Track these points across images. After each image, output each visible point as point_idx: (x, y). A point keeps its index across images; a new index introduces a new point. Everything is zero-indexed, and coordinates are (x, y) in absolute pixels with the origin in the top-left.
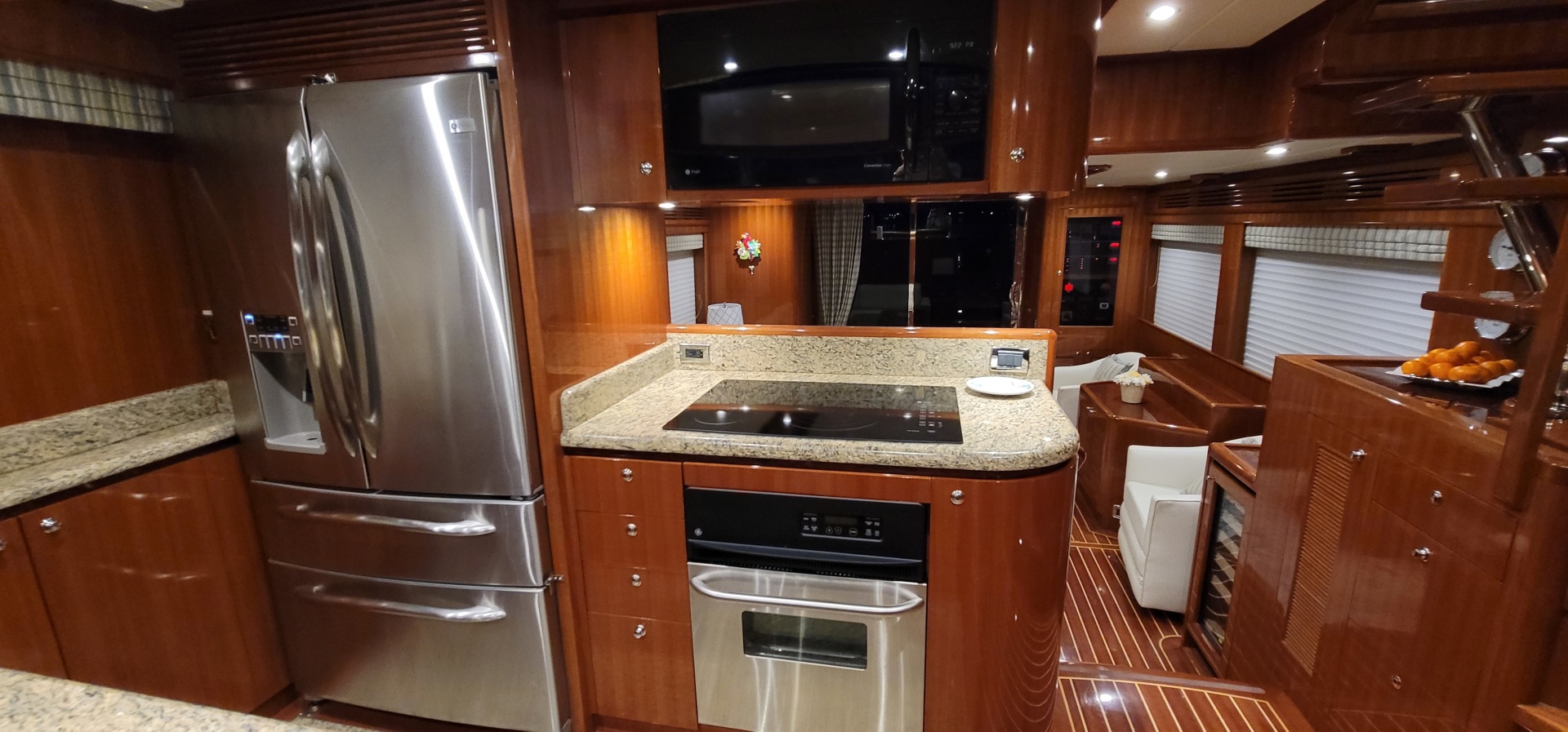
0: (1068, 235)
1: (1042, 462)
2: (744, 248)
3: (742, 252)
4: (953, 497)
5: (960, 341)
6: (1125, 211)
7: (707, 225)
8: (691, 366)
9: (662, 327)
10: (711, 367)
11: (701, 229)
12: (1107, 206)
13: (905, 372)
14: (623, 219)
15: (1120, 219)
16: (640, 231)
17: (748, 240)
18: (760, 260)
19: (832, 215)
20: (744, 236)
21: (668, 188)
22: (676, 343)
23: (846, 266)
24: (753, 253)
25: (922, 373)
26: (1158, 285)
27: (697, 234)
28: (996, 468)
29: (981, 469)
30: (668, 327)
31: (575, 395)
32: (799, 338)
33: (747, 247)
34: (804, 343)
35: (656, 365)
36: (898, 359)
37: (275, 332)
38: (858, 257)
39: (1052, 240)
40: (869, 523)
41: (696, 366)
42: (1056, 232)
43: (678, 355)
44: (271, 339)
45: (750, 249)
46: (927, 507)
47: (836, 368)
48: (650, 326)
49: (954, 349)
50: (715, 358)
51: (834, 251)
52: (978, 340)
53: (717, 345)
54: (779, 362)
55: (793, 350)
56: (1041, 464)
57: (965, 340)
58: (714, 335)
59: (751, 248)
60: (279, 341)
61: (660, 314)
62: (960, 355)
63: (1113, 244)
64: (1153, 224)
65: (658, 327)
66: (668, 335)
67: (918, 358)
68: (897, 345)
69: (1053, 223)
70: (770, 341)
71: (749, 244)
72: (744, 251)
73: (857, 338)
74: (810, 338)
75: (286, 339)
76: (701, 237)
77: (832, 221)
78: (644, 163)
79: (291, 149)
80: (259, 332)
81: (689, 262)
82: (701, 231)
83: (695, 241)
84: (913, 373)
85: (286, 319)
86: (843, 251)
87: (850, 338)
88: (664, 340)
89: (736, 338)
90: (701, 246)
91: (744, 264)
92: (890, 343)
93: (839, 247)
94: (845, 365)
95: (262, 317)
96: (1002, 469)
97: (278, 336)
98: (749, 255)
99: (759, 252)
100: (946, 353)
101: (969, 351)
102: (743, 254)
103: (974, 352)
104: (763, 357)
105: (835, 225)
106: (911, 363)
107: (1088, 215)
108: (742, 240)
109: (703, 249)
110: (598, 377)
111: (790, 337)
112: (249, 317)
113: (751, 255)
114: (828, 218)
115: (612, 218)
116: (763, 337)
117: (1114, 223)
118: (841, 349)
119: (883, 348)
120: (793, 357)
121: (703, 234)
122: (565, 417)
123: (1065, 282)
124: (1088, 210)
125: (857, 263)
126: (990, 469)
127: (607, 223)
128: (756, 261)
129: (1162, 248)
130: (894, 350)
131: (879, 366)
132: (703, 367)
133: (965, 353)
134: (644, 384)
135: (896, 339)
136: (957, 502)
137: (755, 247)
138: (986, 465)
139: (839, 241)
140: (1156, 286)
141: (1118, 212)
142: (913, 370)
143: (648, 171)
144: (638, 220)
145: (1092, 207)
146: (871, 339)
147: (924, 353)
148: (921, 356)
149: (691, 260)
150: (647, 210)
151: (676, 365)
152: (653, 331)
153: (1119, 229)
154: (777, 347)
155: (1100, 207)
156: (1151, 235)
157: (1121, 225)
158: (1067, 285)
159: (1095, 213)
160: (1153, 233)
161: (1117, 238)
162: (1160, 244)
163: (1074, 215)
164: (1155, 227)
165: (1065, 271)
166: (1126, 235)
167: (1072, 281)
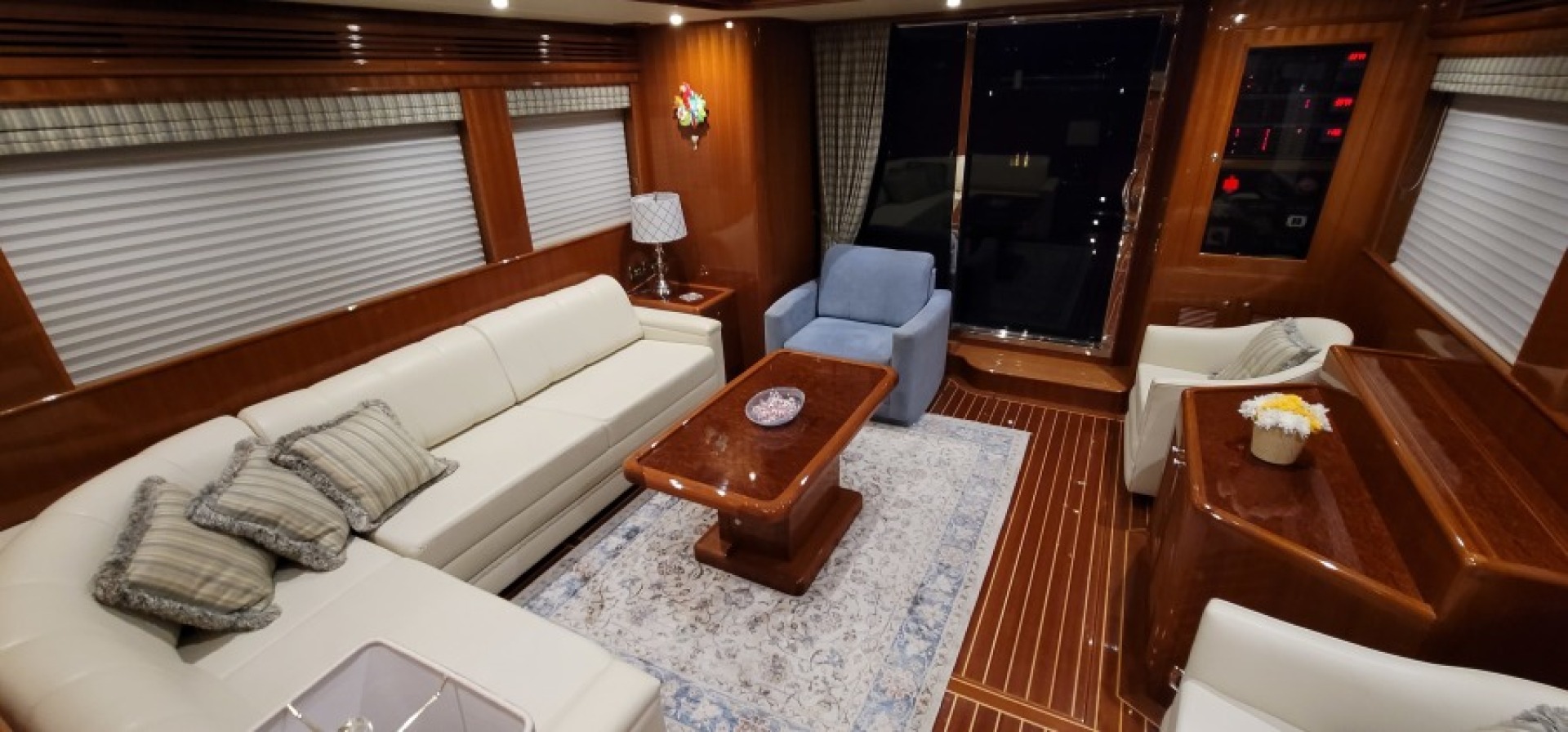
0: (1245, 81)
2: (684, 107)
3: (682, 113)
6: (1380, 33)
7: (638, 71)
11: (623, 78)
12: (1340, 21)
15: (1366, 47)
17: (688, 95)
18: (706, 128)
20: (683, 89)
24: (696, 115)
26: (1425, 186)
27: (621, 85)
33: (687, 106)
38: (877, 122)
39: (1209, 92)
42: (1220, 76)
45: (692, 109)
59: (694, 108)
63: (1340, 102)
64: (1440, 56)
69: (1216, 60)
71: (690, 101)
72: (685, 113)
76: (625, 90)
77: (839, 62)
81: (617, 128)
82: (625, 81)
83: (620, 97)
90: (629, 105)
91: (687, 131)
98: (692, 119)
99: (705, 114)
102: (683, 117)
105: (843, 68)
107: (1295, 41)
108: (681, 95)
109: (631, 108)
113: (695, 119)
114: (834, 57)
117: (1353, 57)
121: (628, 85)
123: (1224, 174)
124: (1297, 31)
128: (701, 128)
129: (1452, 112)
137: (698, 105)
140: (1418, 189)
141: (1363, 33)
145: (1306, 25)
153: (1360, 69)
155: (1324, 22)
156: (1431, 81)
157: (1366, 61)
158: (1227, 181)
159: (1312, 37)
160: (1438, 76)
161: (1352, 88)
162: (1450, 100)
163: (1264, 43)
164: (1445, 64)
165: (1226, 155)
166: (1373, 82)
167: (1239, 174)
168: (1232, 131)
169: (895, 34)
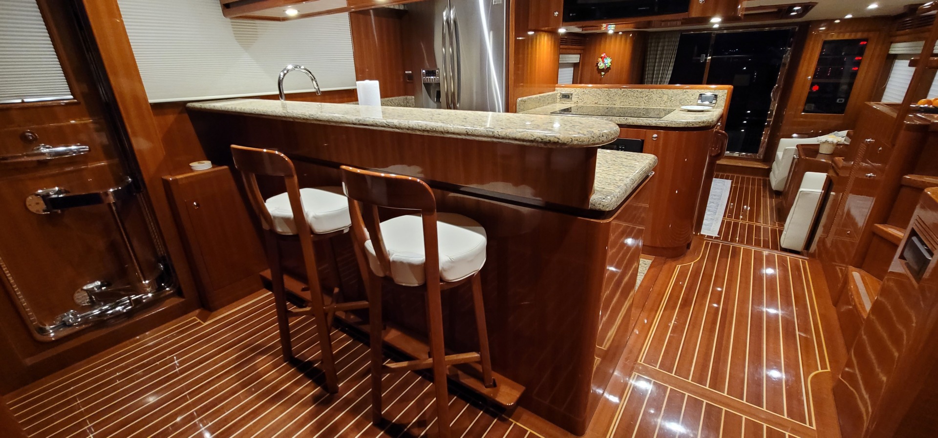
0: (822, 52)
1: (691, 125)
3: (600, 64)
4: (653, 137)
5: (684, 90)
6: (871, 35)
7: (583, 49)
8: (564, 102)
9: (554, 85)
10: (571, 102)
11: (579, 51)
12: (857, 32)
13: (657, 105)
14: (544, 36)
15: (866, 40)
16: (550, 42)
17: (604, 57)
18: (610, 69)
19: (658, 43)
20: (603, 55)
21: (563, 21)
22: (558, 92)
23: (663, 74)
24: (606, 65)
25: (665, 106)
26: (887, 86)
27: (577, 54)
28: (671, 126)
29: (665, 126)
30: (556, 85)
31: (522, 101)
32: (611, 89)
33: (603, 61)
34: (613, 92)
35: (550, 99)
36: (654, 99)
37: (431, 76)
38: (671, 68)
39: (808, 56)
40: (620, 147)
41: (565, 102)
42: (813, 49)
43: (559, 97)
44: (430, 79)
46: (643, 141)
47: (626, 103)
48: (549, 85)
49: (681, 94)
50: (574, 99)
51: (656, 65)
52: (693, 90)
53: (576, 93)
54: (601, 100)
55: (608, 95)
56: (690, 125)
57: (687, 90)
58: (575, 89)
59: (606, 62)
60: (432, 79)
61: (553, 81)
62: (684, 97)
64: (892, 43)
65: (552, 85)
66: (556, 88)
67: (664, 99)
68: (655, 93)
69: (812, 43)
70: (599, 91)
71: (605, 60)
72: (602, 64)
73: (637, 89)
74: (616, 90)
75: (434, 79)
76: (579, 55)
77: (658, 46)
78: (555, 12)
79: (444, 14)
80: (426, 76)
81: (570, 71)
82: (579, 52)
83: (575, 58)
84: (661, 105)
85: (435, 71)
86: (662, 64)
87: (634, 89)
88: (554, 90)
89: (584, 90)
90: (579, 61)
91: (600, 71)
92: (652, 92)
93: (660, 62)
94: (630, 102)
95: (428, 71)
96: (673, 126)
97: (432, 77)
98: (604, 66)
99: (610, 64)
100: (678, 96)
101: (688, 95)
102: (601, 66)
103: (691, 95)
104: (594, 98)
105: (659, 48)
106: (660, 101)
107: (841, 37)
108: (601, 58)
109: (579, 63)
110: (529, 97)
111: (607, 89)
112: (424, 71)
113: (605, 66)
114: (656, 44)
115: (540, 35)
116: (596, 89)
117: (862, 43)
118: (629, 94)
119: (648, 94)
120: (607, 98)
121: (580, 54)
122: (517, 108)
123: (812, 85)
125: (670, 72)
126: (668, 126)
127: (538, 38)
128: (607, 70)
129: (896, 61)
130: (653, 95)
131: (645, 102)
132: (568, 102)
133: (686, 96)
134: (545, 105)
135: (655, 90)
136: (655, 139)
137: (608, 61)
138: (667, 124)
139: (661, 58)
140: (885, 87)
141: (865, 35)
142: (661, 104)
143: (556, 15)
144: (550, 37)
145: (845, 33)
146: (643, 90)
147: (667, 96)
148: (665, 98)
149: (572, 69)
150: (553, 32)
151: (558, 102)
152: (550, 87)
153: (864, 48)
154: (601, 93)
155: (851, 32)
156: (889, 51)
157: (866, 45)
158: (814, 87)
159: (847, 36)
160: (891, 49)
161: (861, 52)
162: (896, 57)
163: (829, 38)
164: (893, 45)
165: (814, 77)
166: (868, 53)
167: (818, 84)
168: (816, 69)
169: (682, 36)
